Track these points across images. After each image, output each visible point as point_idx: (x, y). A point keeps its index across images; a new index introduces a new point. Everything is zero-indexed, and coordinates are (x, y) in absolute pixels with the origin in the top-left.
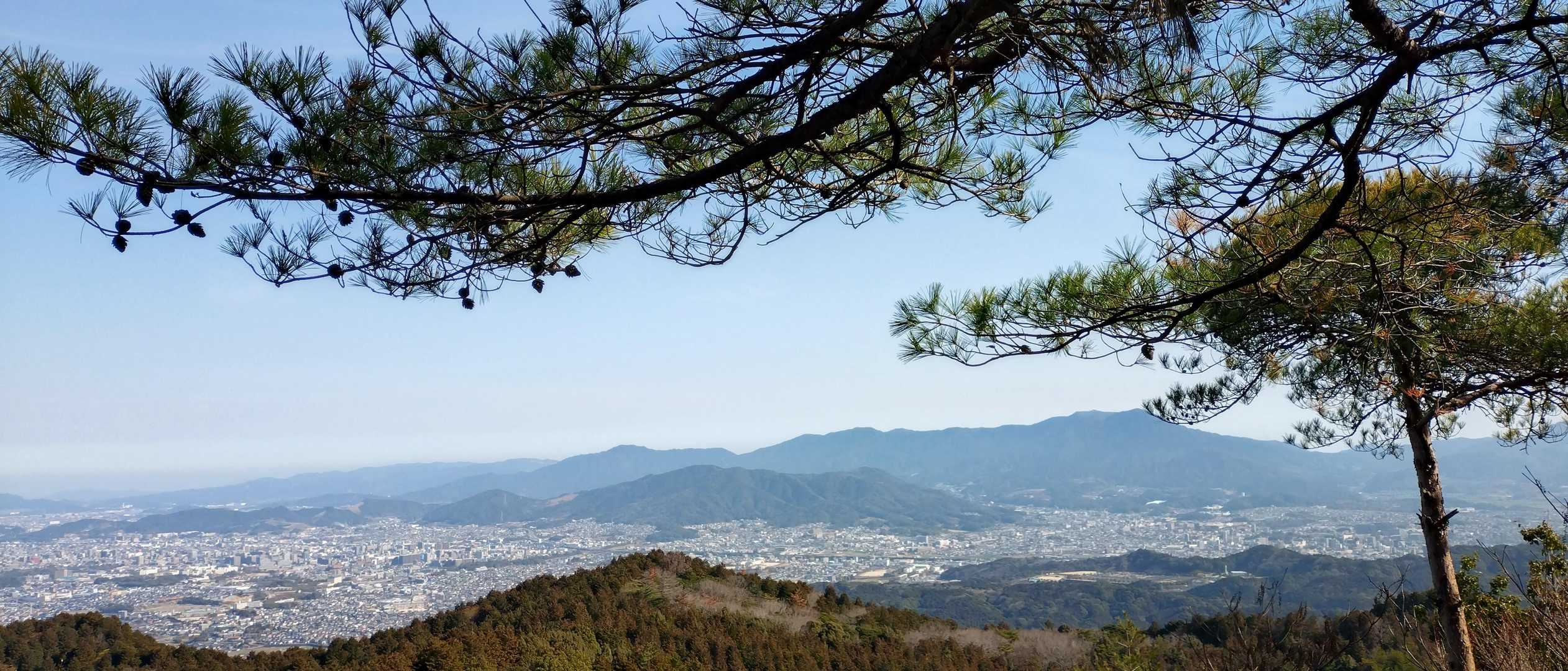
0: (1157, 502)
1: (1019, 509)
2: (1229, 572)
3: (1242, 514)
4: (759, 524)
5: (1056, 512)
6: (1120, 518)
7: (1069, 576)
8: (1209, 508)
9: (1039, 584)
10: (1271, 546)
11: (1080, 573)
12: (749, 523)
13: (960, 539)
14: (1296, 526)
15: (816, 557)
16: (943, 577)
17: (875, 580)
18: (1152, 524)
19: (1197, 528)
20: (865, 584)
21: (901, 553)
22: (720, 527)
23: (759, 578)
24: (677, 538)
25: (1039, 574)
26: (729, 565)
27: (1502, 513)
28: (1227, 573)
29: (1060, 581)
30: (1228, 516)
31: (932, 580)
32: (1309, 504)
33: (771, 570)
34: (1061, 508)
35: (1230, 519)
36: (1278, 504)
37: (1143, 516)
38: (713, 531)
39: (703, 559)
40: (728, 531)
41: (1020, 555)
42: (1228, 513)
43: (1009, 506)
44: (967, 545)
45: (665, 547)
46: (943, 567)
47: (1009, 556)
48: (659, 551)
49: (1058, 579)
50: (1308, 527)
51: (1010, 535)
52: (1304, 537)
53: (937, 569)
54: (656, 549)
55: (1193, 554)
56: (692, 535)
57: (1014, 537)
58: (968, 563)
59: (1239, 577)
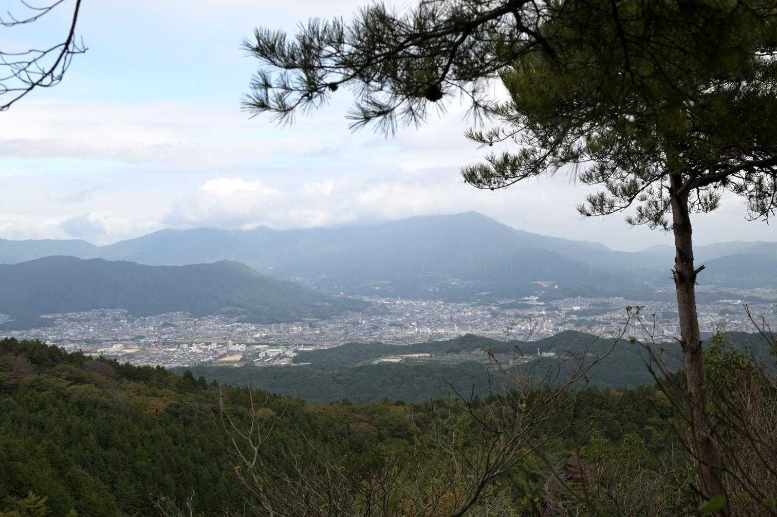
0: (484, 293)
1: (366, 299)
2: (541, 352)
3: (554, 303)
4: (118, 312)
5: (398, 302)
6: (453, 307)
7: (407, 359)
8: (527, 298)
9: (380, 365)
10: (576, 332)
11: (417, 356)
12: (109, 312)
13: (312, 326)
14: (598, 314)
15: (175, 343)
16: (295, 360)
17: (231, 364)
18: (479, 313)
19: (517, 316)
20: (222, 368)
21: (256, 339)
22: (78, 316)
23: (118, 363)
24: (32, 327)
25: (380, 357)
26: (88, 352)
27: (765, 305)
28: (539, 354)
29: (398, 363)
30: (543, 306)
31: (283, 362)
32: (609, 295)
33: (130, 356)
34: (402, 298)
35: (544, 308)
36: (583, 296)
37: (473, 306)
38: (72, 320)
39: (60, 347)
40: (88, 320)
41: (365, 340)
42: (542, 303)
43: (358, 297)
44: (318, 332)
45: (18, 335)
46: (295, 351)
47: (356, 341)
48: (13, 339)
49: (396, 361)
50: (607, 316)
51: (356, 324)
52: (603, 323)
53: (288, 353)
54: (9, 337)
55: (511, 338)
56: (49, 324)
57: (360, 324)
58: (318, 347)
59: (550, 358)
